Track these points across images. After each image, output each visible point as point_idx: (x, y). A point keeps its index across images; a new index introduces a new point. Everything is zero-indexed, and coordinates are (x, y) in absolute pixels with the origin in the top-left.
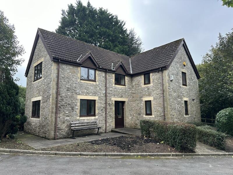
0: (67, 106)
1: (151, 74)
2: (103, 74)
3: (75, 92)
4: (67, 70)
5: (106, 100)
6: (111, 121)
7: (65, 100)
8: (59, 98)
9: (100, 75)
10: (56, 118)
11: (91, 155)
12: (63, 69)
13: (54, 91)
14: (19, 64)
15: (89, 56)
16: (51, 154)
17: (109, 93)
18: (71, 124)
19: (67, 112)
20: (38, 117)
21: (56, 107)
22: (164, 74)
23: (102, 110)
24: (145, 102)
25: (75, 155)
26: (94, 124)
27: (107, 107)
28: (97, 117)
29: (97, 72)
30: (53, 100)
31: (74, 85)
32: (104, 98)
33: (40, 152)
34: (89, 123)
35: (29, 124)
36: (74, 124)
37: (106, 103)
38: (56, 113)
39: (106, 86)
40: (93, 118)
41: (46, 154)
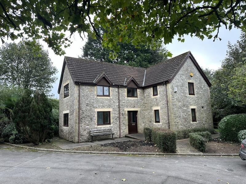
0: (87, 117)
1: (158, 87)
2: (116, 90)
3: (93, 106)
4: (86, 90)
5: (119, 111)
6: (124, 128)
7: (85, 113)
8: (81, 112)
9: (113, 91)
10: (79, 127)
11: (97, 154)
12: (82, 90)
13: (77, 107)
14: (54, 82)
15: (104, 76)
16: (72, 152)
17: (122, 105)
18: (91, 131)
19: (87, 122)
20: (68, 126)
21: (79, 118)
22: (167, 87)
23: (116, 119)
24: (154, 111)
25: (87, 153)
26: (110, 131)
27: (121, 117)
28: (112, 125)
29: (111, 88)
30: (76, 113)
31: (92, 101)
32: (118, 109)
33: (65, 151)
34: (105, 130)
35: (62, 131)
36: (93, 131)
37: (119, 114)
38: (79, 123)
39: (119, 99)
40: (108, 126)
41: (69, 152)
